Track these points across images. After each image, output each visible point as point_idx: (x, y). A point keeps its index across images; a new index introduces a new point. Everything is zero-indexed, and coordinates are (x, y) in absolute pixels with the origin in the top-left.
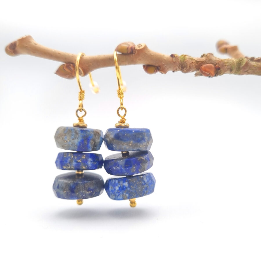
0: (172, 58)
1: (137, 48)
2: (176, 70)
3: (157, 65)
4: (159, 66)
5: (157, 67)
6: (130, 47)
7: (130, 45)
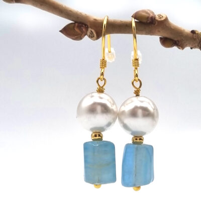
0: (192, 34)
1: (157, 18)
2: (195, 47)
3: (176, 39)
4: (178, 41)
5: (175, 41)
6: (151, 16)
7: (150, 14)
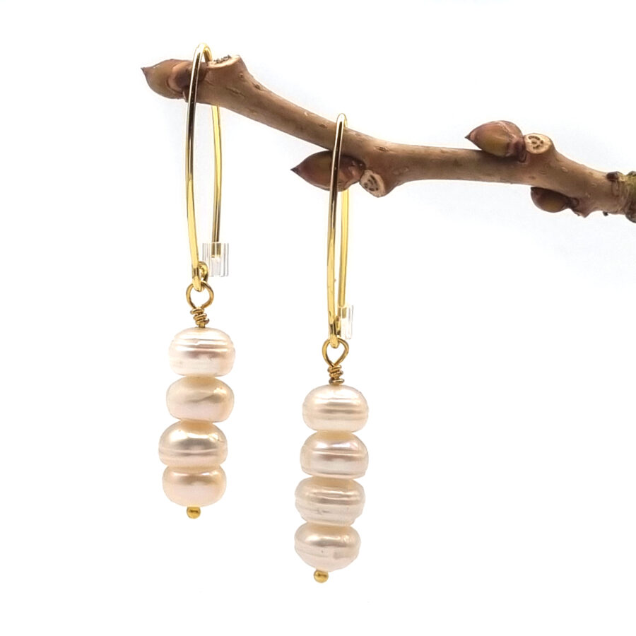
0: (609, 182)
4: (576, 199)
5: (568, 199)
6: (514, 141)
7: (513, 137)
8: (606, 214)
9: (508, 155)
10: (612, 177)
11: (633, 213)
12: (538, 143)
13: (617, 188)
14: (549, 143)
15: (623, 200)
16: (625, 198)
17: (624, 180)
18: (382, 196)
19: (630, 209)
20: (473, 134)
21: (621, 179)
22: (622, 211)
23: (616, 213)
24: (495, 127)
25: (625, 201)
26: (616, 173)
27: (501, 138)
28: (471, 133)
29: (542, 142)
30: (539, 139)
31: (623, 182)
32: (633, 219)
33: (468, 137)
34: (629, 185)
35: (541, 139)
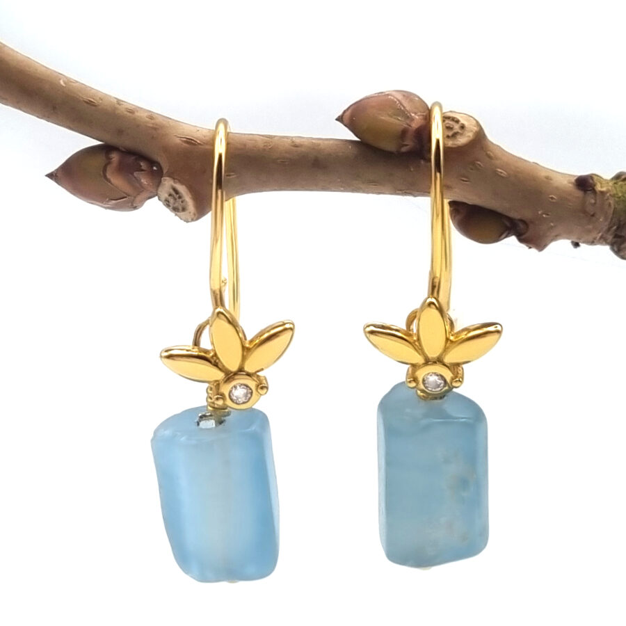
5: (510, 220)
6: (414, 127)
7: (412, 119)
8: (576, 245)
9: (404, 149)
10: (584, 184)
11: (622, 243)
12: (457, 127)
13: (593, 201)
14: (476, 129)
15: (603, 223)
16: (606, 219)
17: (604, 189)
18: (193, 220)
19: (616, 236)
20: (348, 113)
21: (598, 188)
22: (603, 240)
23: (592, 243)
24: (384, 102)
25: (607, 223)
26: (591, 177)
27: (392, 120)
28: (345, 112)
29: (463, 127)
30: (457, 121)
31: (602, 192)
32: (622, 254)
33: (340, 119)
34: (613, 196)
35: (462, 121)
